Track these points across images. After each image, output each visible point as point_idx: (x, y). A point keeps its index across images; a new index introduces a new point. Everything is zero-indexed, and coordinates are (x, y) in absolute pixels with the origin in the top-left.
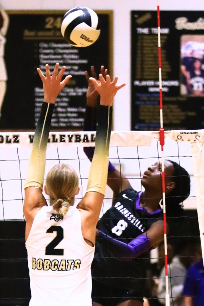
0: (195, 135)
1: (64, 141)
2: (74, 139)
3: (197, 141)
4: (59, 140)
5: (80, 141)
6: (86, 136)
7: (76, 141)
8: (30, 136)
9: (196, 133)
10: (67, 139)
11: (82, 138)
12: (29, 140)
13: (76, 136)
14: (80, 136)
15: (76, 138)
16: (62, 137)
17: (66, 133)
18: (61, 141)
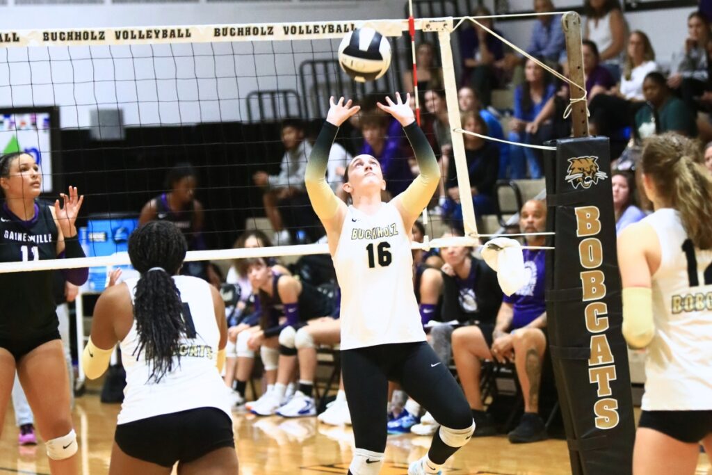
0: (444, 23)
1: (318, 32)
2: (327, 30)
3: (445, 30)
4: (313, 31)
5: (333, 31)
6: (339, 26)
7: (330, 32)
8: (285, 28)
9: (444, 21)
10: (320, 29)
11: (335, 28)
12: (283, 32)
13: (329, 26)
14: (333, 26)
15: (330, 29)
16: (316, 27)
17: (320, 23)
18: (315, 32)
